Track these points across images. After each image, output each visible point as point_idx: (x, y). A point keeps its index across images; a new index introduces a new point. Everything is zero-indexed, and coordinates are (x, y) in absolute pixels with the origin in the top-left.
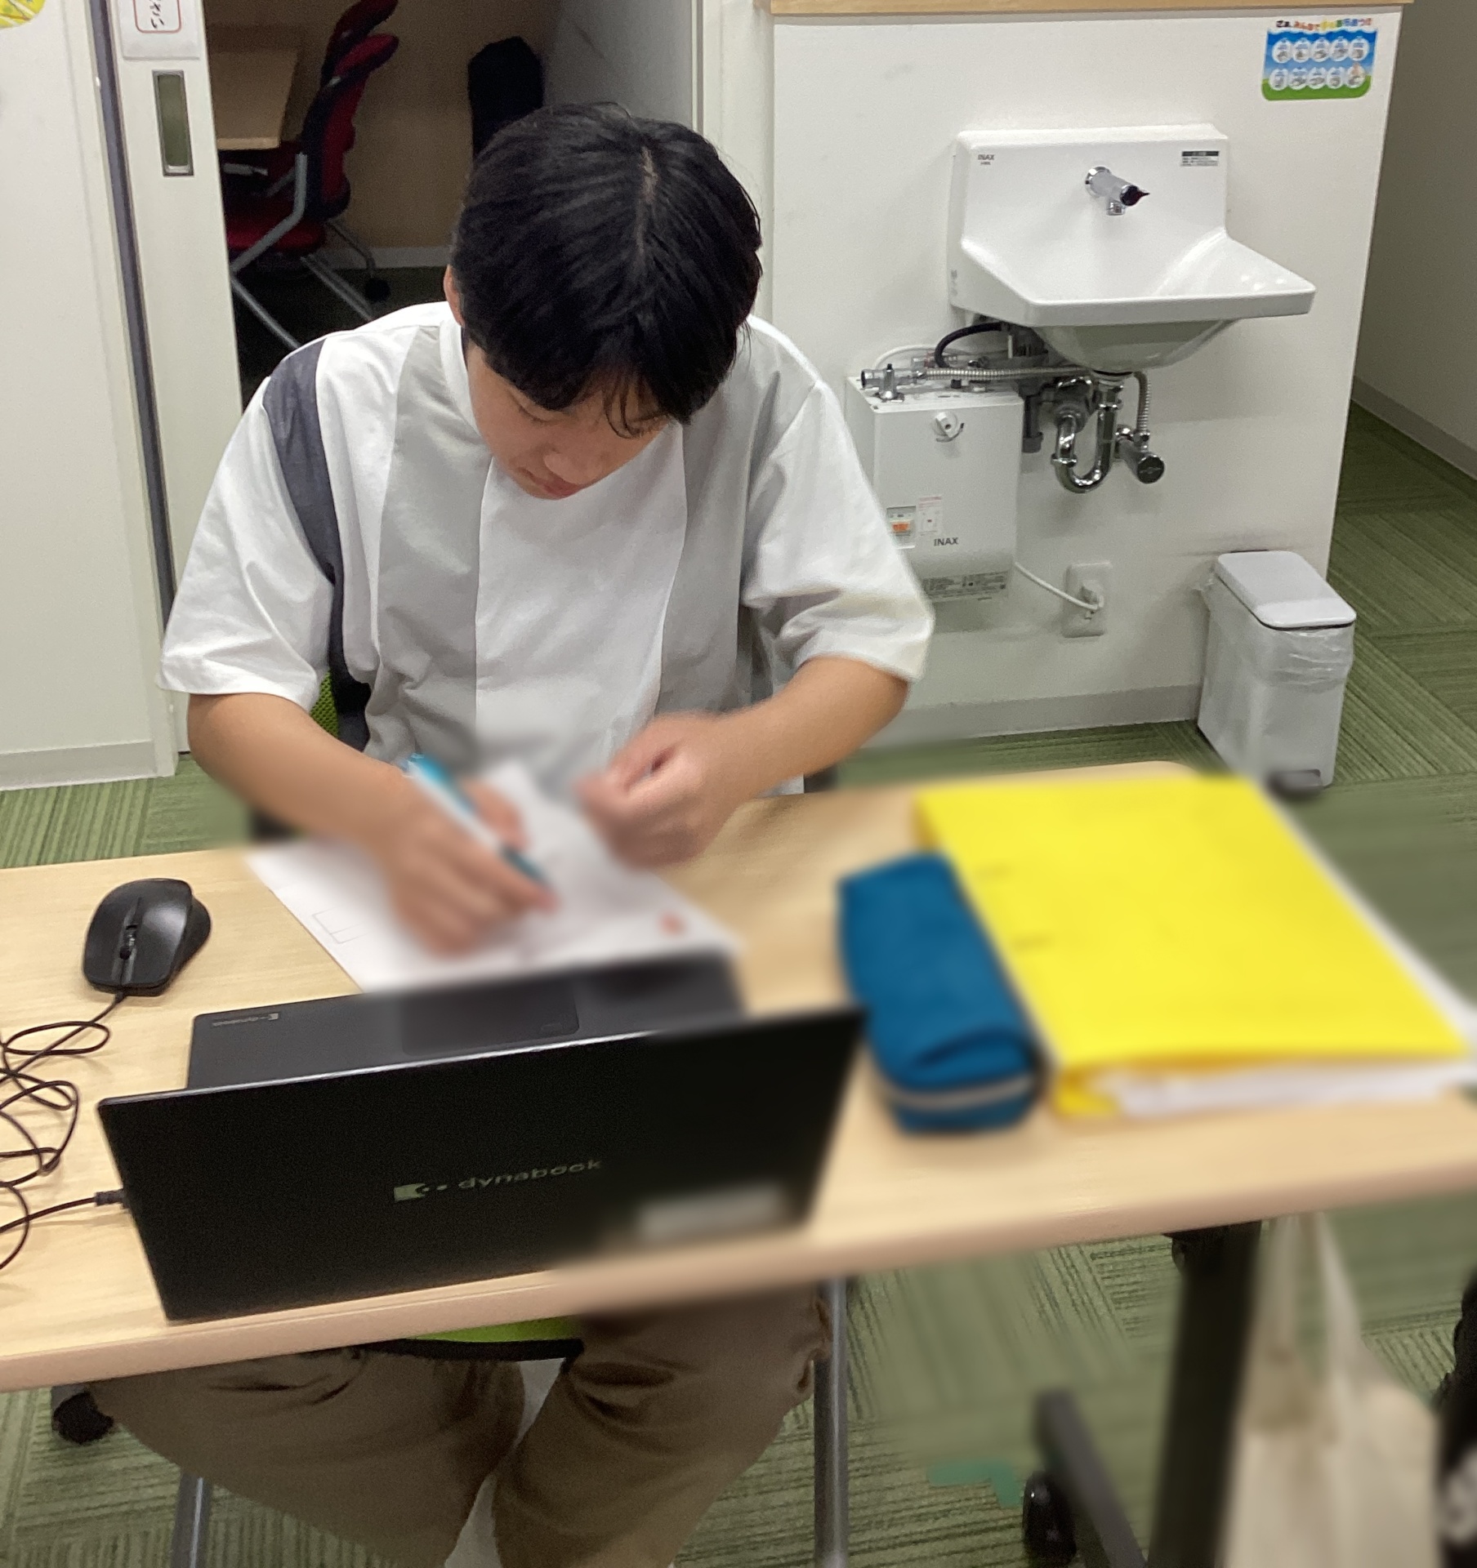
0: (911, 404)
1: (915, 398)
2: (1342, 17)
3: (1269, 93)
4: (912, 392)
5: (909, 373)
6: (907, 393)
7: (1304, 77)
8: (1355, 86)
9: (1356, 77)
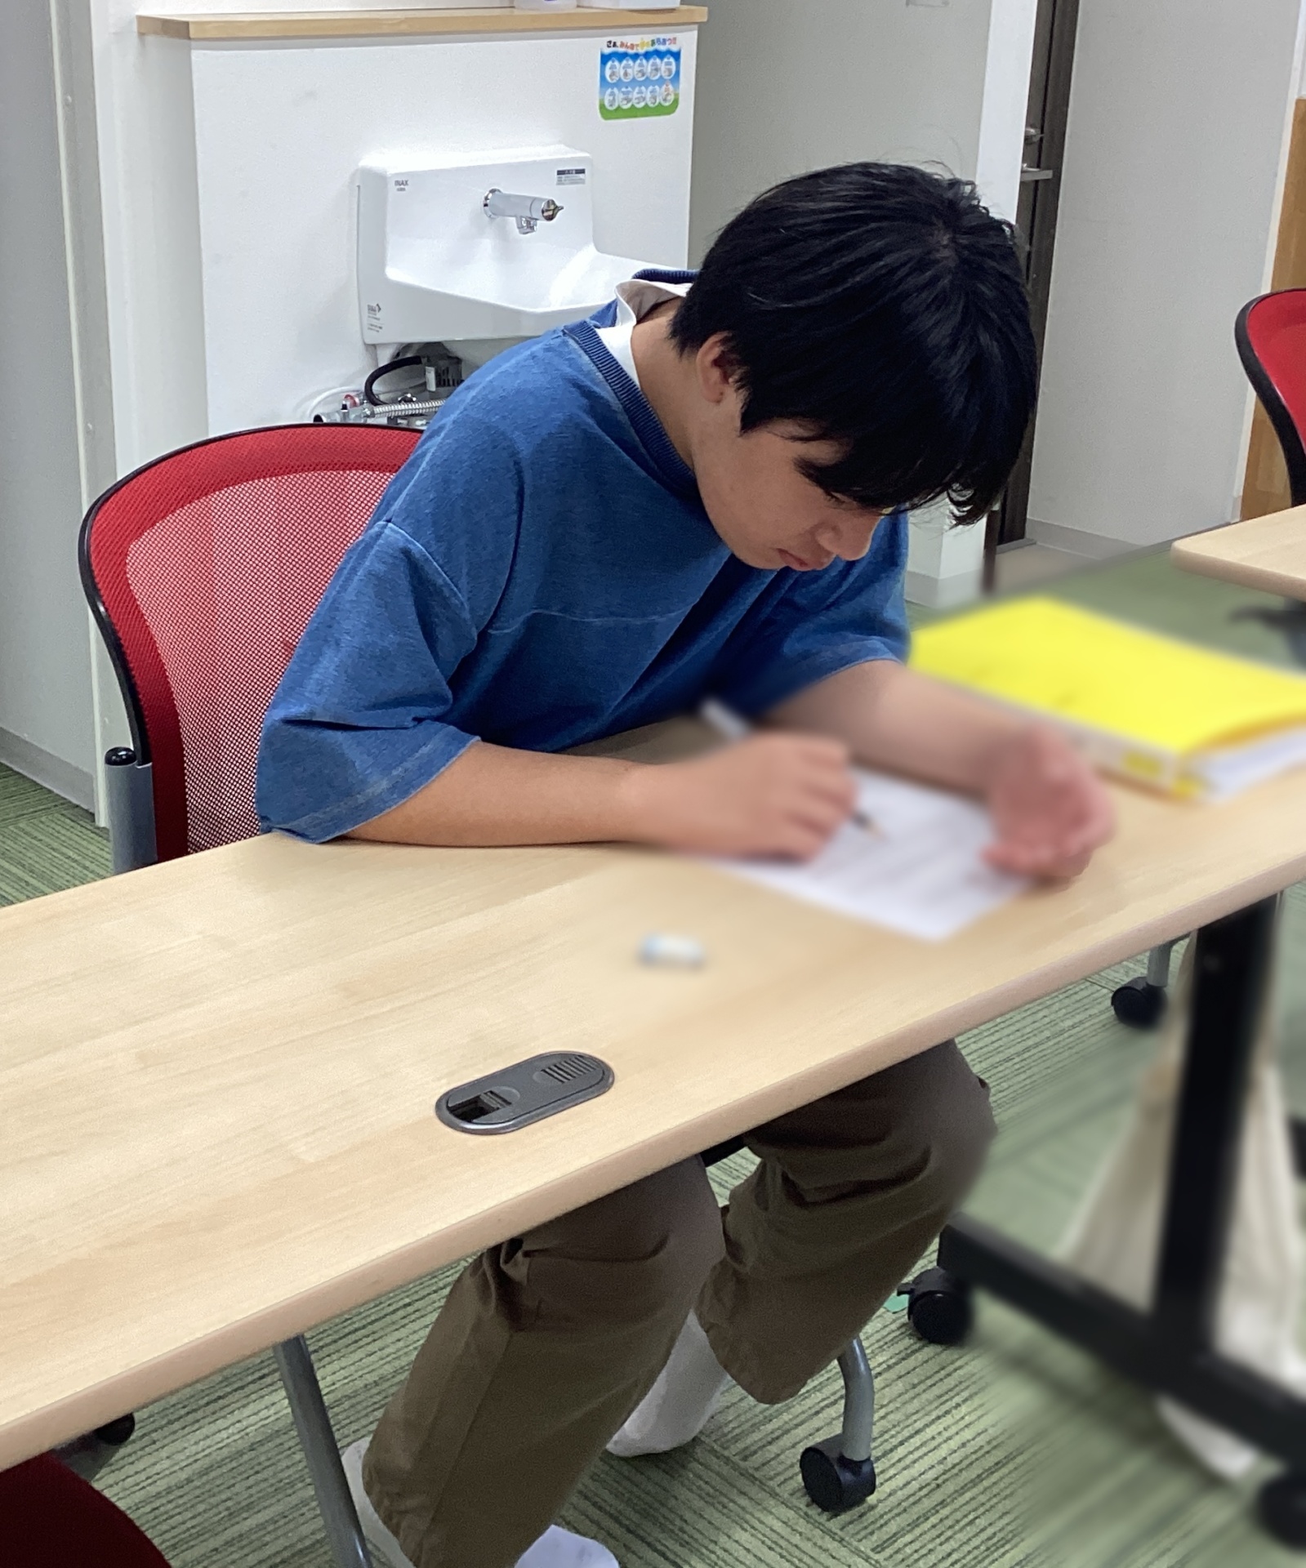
2: (654, 37)
3: (606, 113)
7: (630, 96)
8: (667, 104)
9: (668, 95)
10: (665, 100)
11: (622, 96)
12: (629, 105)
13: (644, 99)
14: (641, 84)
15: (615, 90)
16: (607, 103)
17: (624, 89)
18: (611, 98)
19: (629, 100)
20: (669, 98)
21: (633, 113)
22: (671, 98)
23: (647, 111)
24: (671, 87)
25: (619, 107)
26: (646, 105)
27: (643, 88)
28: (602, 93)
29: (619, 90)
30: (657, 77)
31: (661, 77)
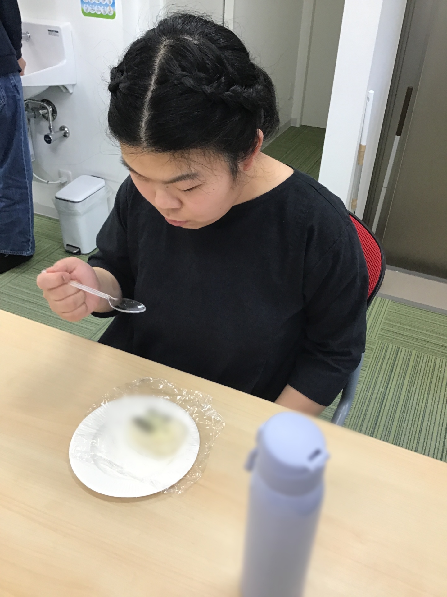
3: (84, 13)
7: (94, 9)
8: (111, 15)
9: (110, 11)
10: (109, 13)
11: (90, 8)
12: (93, 12)
13: (100, 11)
14: (98, 5)
15: (88, 6)
16: (85, 9)
17: (91, 6)
18: (86, 8)
19: (94, 10)
20: (111, 12)
21: (96, 15)
22: (112, 13)
23: (101, 16)
24: (111, 8)
25: (90, 12)
26: (101, 13)
27: (99, 7)
28: (82, 6)
29: (89, 5)
30: (105, 3)
31: (106, 3)
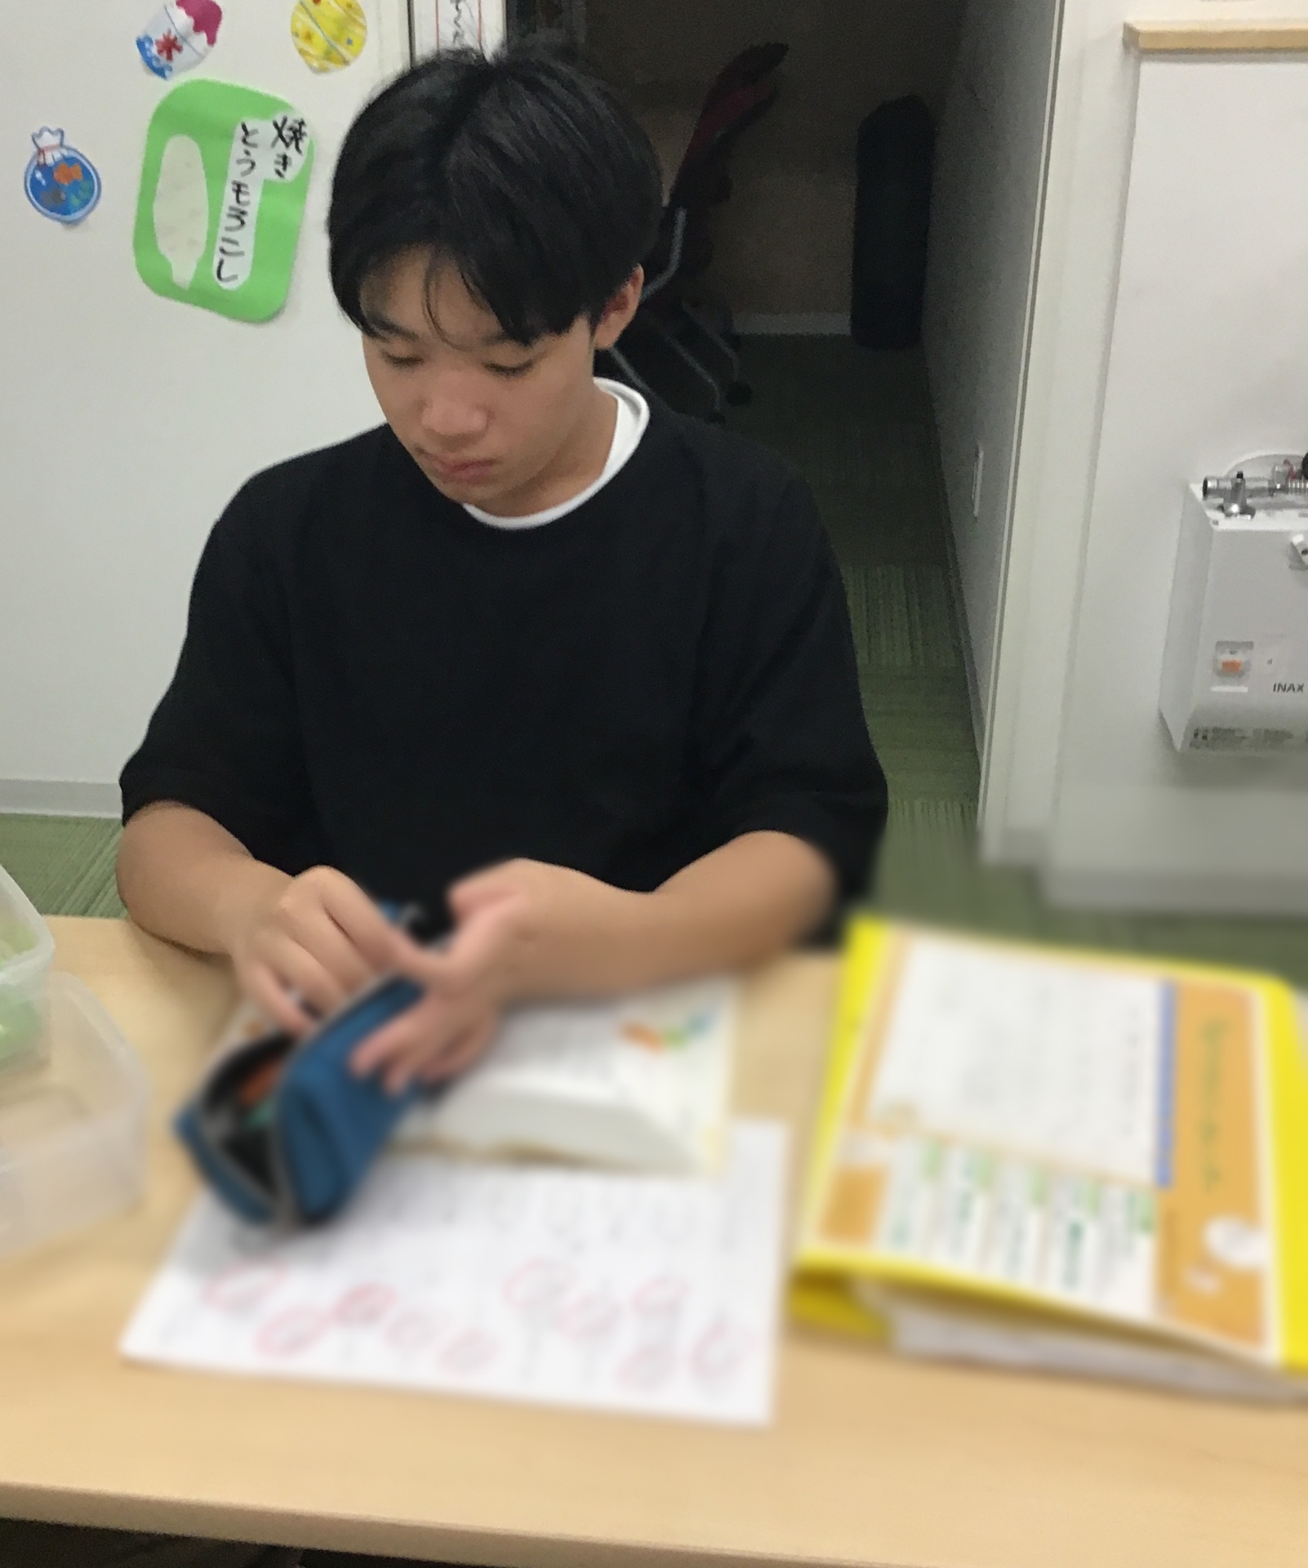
0: (1262, 522)
1: (1269, 515)
4: (1267, 507)
5: (1266, 485)
6: (1260, 509)
